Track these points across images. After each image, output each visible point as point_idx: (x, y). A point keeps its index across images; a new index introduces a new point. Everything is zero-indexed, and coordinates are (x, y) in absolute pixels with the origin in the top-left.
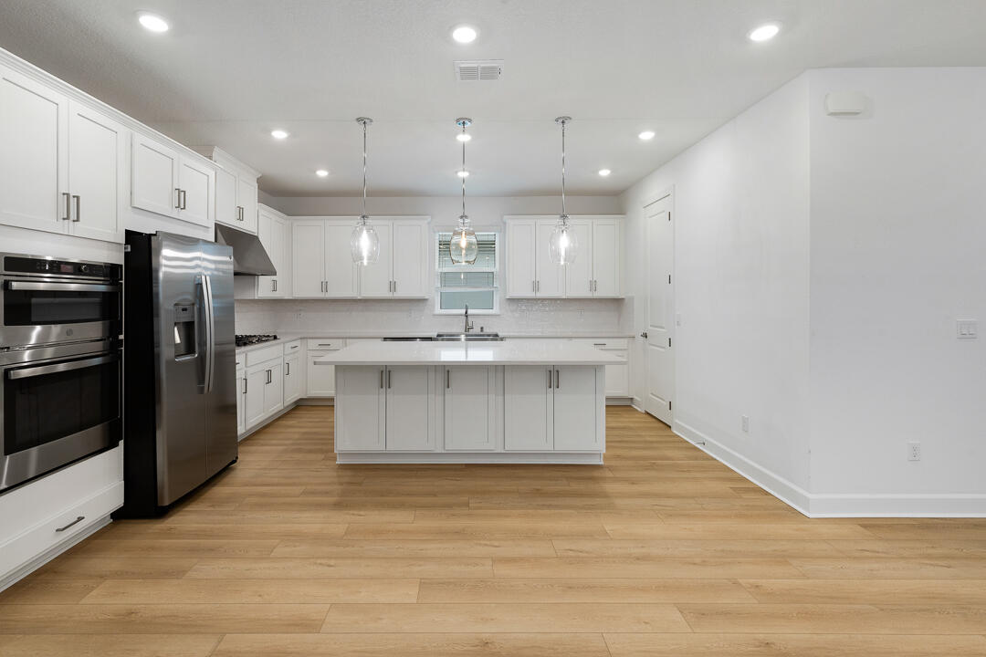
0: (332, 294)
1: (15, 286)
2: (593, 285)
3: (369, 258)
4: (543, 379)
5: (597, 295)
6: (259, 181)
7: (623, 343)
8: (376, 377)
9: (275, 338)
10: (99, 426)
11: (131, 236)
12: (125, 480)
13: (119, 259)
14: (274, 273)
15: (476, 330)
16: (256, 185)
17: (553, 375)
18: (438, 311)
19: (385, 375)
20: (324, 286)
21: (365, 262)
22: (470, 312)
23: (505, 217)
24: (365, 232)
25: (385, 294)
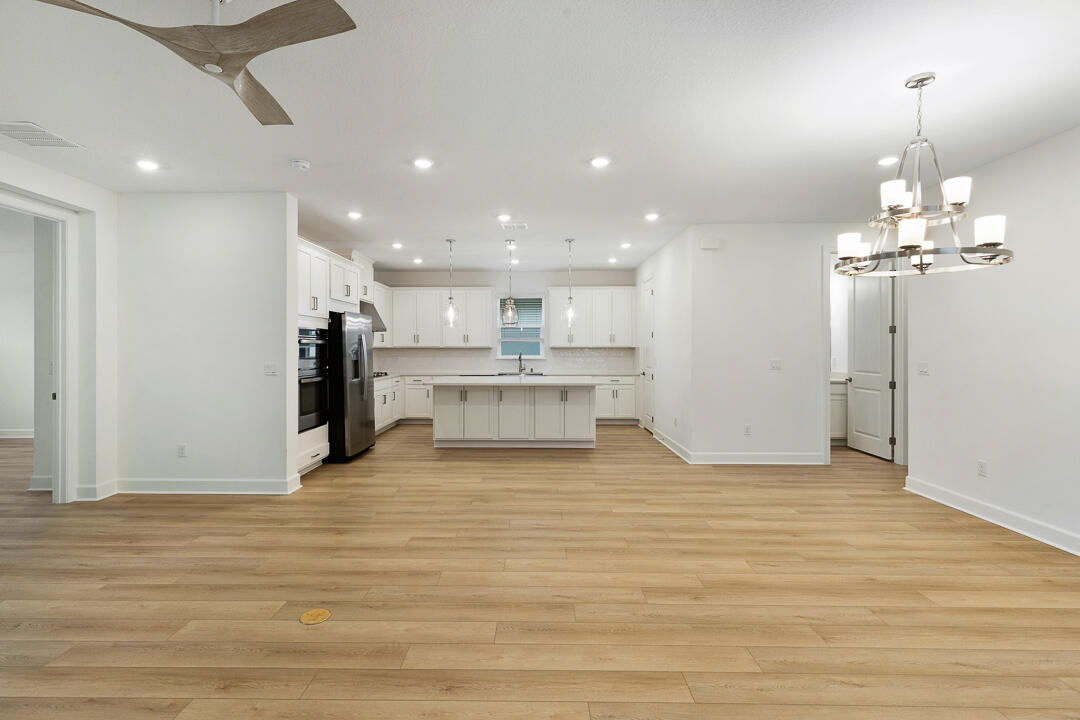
0: (421, 344)
1: (304, 341)
2: (612, 338)
3: (454, 323)
4: (557, 395)
5: (615, 345)
6: (374, 266)
7: (631, 380)
8: (458, 394)
9: (386, 374)
10: (314, 414)
11: (332, 314)
12: (329, 441)
13: (325, 326)
14: (385, 330)
15: (529, 371)
16: (372, 269)
17: (564, 392)
18: (500, 356)
19: (463, 392)
20: (416, 338)
21: (451, 325)
22: (523, 357)
23: (549, 288)
24: (451, 308)
25: (462, 344)
